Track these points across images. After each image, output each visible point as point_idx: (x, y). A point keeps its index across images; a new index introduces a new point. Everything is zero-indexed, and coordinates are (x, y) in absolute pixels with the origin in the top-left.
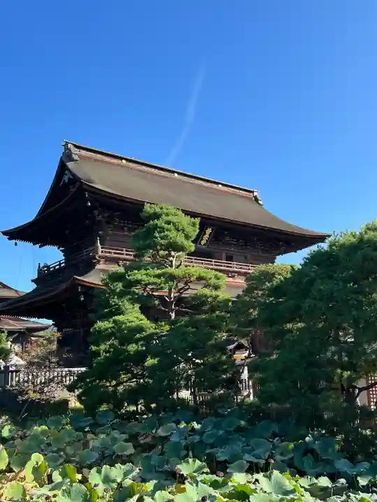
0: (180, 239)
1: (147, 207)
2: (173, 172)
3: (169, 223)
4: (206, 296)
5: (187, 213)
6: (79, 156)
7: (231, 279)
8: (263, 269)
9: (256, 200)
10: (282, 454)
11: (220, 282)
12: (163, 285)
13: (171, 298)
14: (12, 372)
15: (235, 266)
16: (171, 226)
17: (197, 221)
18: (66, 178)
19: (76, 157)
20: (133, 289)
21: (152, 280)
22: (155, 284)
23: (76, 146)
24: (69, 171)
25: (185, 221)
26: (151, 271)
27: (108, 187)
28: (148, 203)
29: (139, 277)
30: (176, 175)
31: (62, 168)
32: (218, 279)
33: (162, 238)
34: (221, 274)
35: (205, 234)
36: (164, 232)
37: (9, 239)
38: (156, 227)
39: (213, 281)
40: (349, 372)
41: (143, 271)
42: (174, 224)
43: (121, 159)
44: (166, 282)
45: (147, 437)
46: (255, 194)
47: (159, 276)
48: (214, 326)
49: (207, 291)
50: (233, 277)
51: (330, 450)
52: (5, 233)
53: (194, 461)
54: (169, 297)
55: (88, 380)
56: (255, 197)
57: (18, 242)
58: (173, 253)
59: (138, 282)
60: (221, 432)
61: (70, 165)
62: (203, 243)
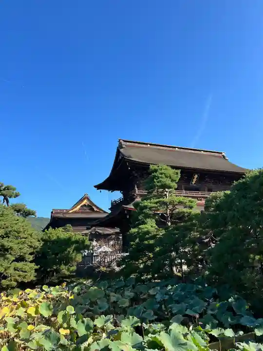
0: (168, 182)
1: (151, 167)
2: (175, 148)
3: (162, 174)
4: (184, 212)
5: (173, 167)
6: (126, 145)
7: (199, 202)
8: (214, 195)
9: (224, 157)
10: (212, 310)
11: (193, 204)
12: (159, 208)
13: (167, 214)
14: (95, 256)
15: (199, 194)
16: (163, 175)
17: (179, 171)
18: (120, 158)
19: (124, 146)
20: (144, 211)
21: (154, 205)
22: (155, 207)
23: (124, 141)
24: (122, 154)
25: (171, 172)
26: (152, 200)
27: (140, 159)
28: (151, 164)
29: (146, 204)
30: (177, 149)
31: (118, 152)
32: (192, 202)
33: (158, 182)
34: (193, 199)
35: (194, 178)
36: (159, 178)
37: (98, 189)
38: (155, 176)
39: (188, 204)
40: (259, 257)
41: (149, 201)
42: (165, 174)
43: (147, 144)
44: (161, 206)
45: (144, 295)
46: (223, 154)
47: (156, 203)
48: (189, 229)
49: (185, 210)
50: (201, 200)
51: (243, 309)
52: (95, 187)
53: (133, 318)
54: (166, 214)
55: (127, 261)
56: (223, 156)
57: (101, 190)
58: (167, 190)
59: (146, 207)
60: (183, 293)
61: (122, 150)
62: (193, 183)
